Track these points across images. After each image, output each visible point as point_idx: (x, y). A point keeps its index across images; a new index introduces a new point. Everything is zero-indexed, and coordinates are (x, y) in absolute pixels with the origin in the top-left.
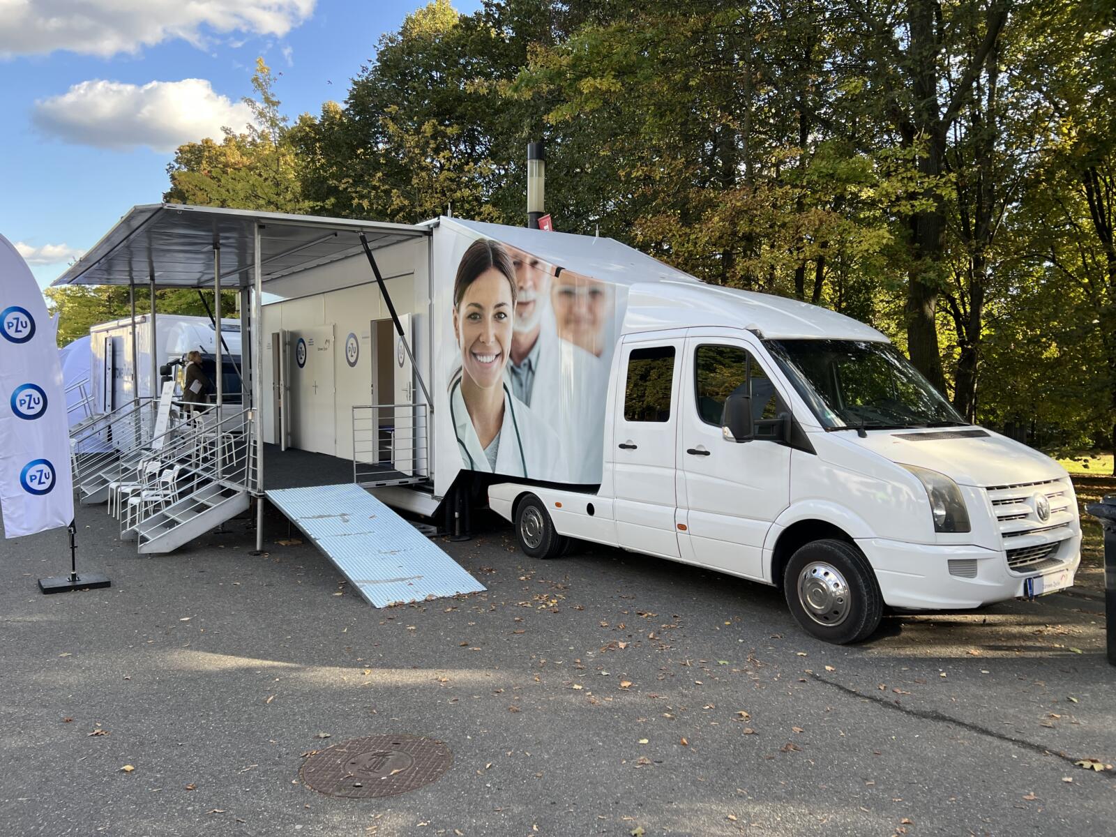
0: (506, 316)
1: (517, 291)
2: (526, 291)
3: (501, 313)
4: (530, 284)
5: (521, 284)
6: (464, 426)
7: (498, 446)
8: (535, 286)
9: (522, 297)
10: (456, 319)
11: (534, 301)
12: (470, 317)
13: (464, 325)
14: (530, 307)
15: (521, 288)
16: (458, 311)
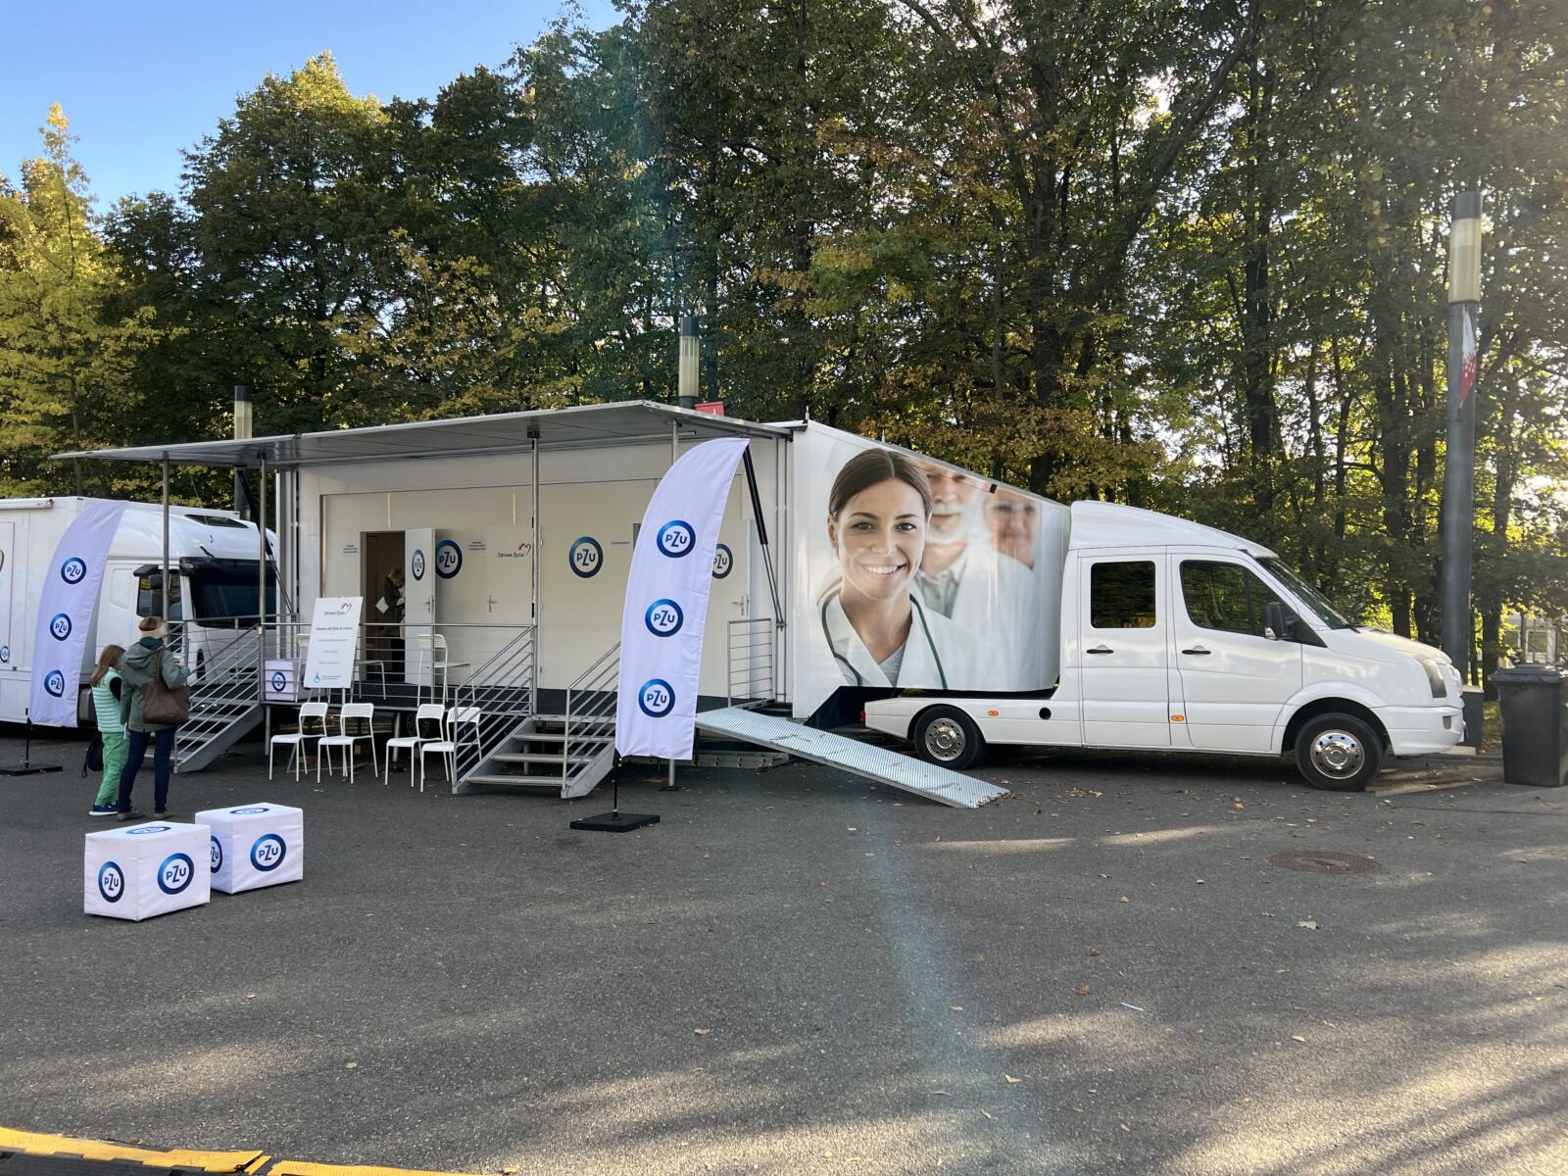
0: (914, 527)
1: (932, 504)
2: (946, 504)
3: (907, 524)
4: (951, 497)
5: (938, 497)
6: (845, 641)
7: (901, 660)
8: (960, 500)
9: (940, 509)
10: (832, 529)
11: (958, 515)
12: (856, 526)
13: (845, 535)
14: (953, 520)
15: (939, 501)
16: (836, 519)
